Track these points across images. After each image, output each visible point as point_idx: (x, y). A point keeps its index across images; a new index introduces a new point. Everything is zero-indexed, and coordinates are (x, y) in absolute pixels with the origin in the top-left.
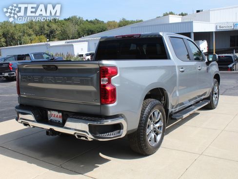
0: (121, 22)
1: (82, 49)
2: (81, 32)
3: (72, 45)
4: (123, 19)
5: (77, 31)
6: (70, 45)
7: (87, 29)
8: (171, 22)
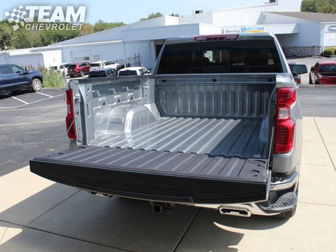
0: (97, 24)
1: (54, 60)
2: (46, 38)
3: (41, 55)
4: (100, 21)
5: (41, 36)
6: (37, 55)
7: (53, 34)
8: (167, 24)
